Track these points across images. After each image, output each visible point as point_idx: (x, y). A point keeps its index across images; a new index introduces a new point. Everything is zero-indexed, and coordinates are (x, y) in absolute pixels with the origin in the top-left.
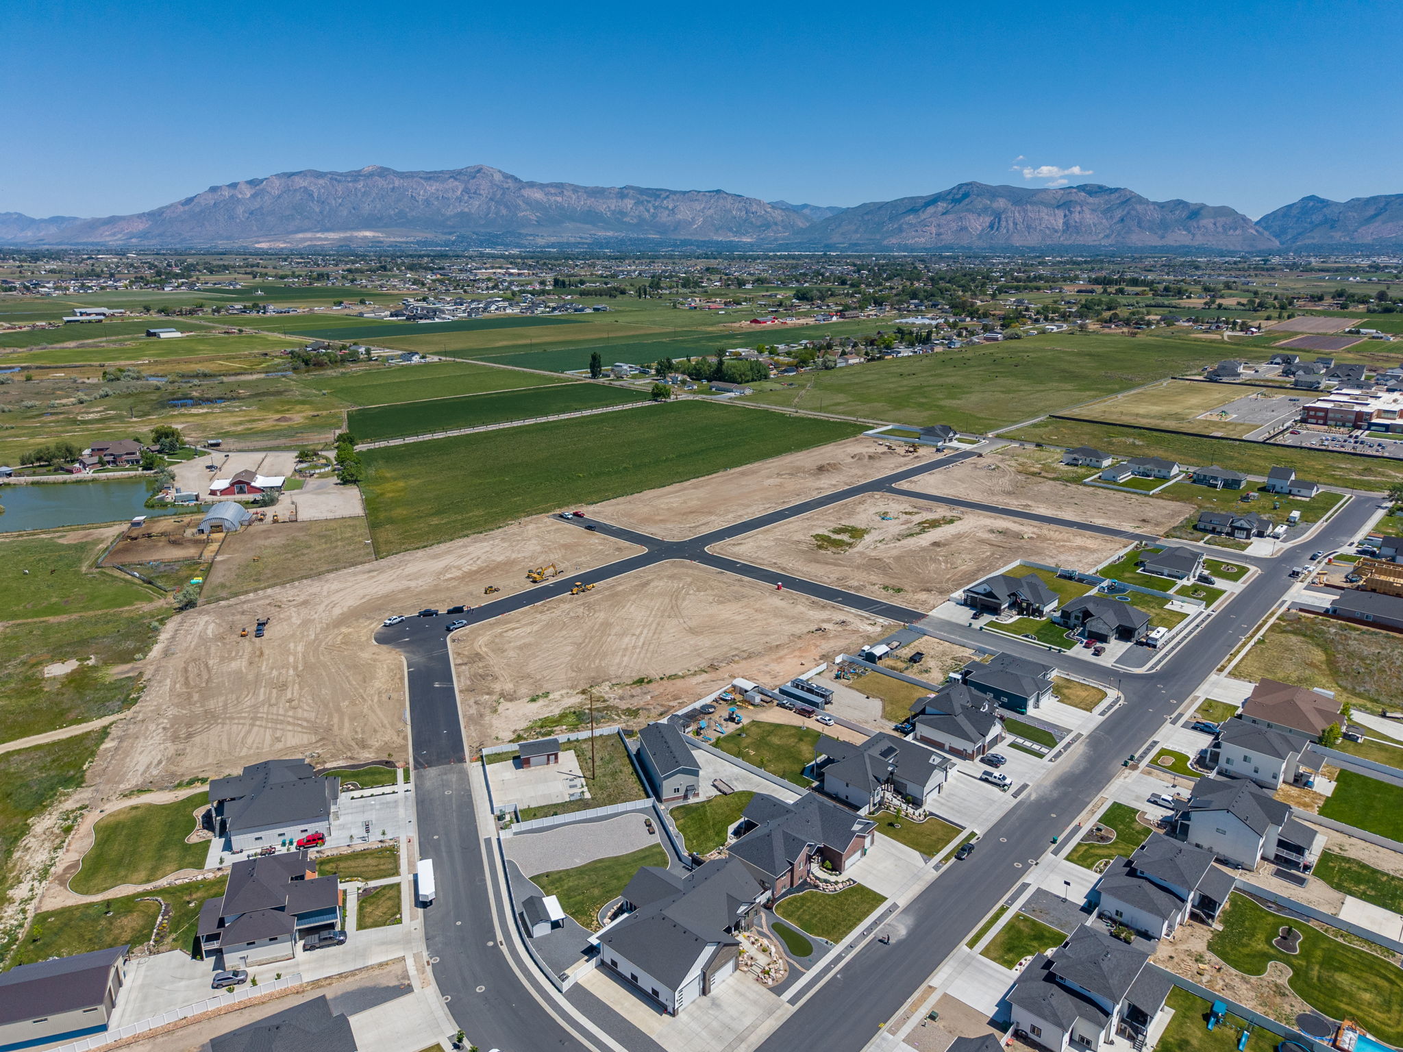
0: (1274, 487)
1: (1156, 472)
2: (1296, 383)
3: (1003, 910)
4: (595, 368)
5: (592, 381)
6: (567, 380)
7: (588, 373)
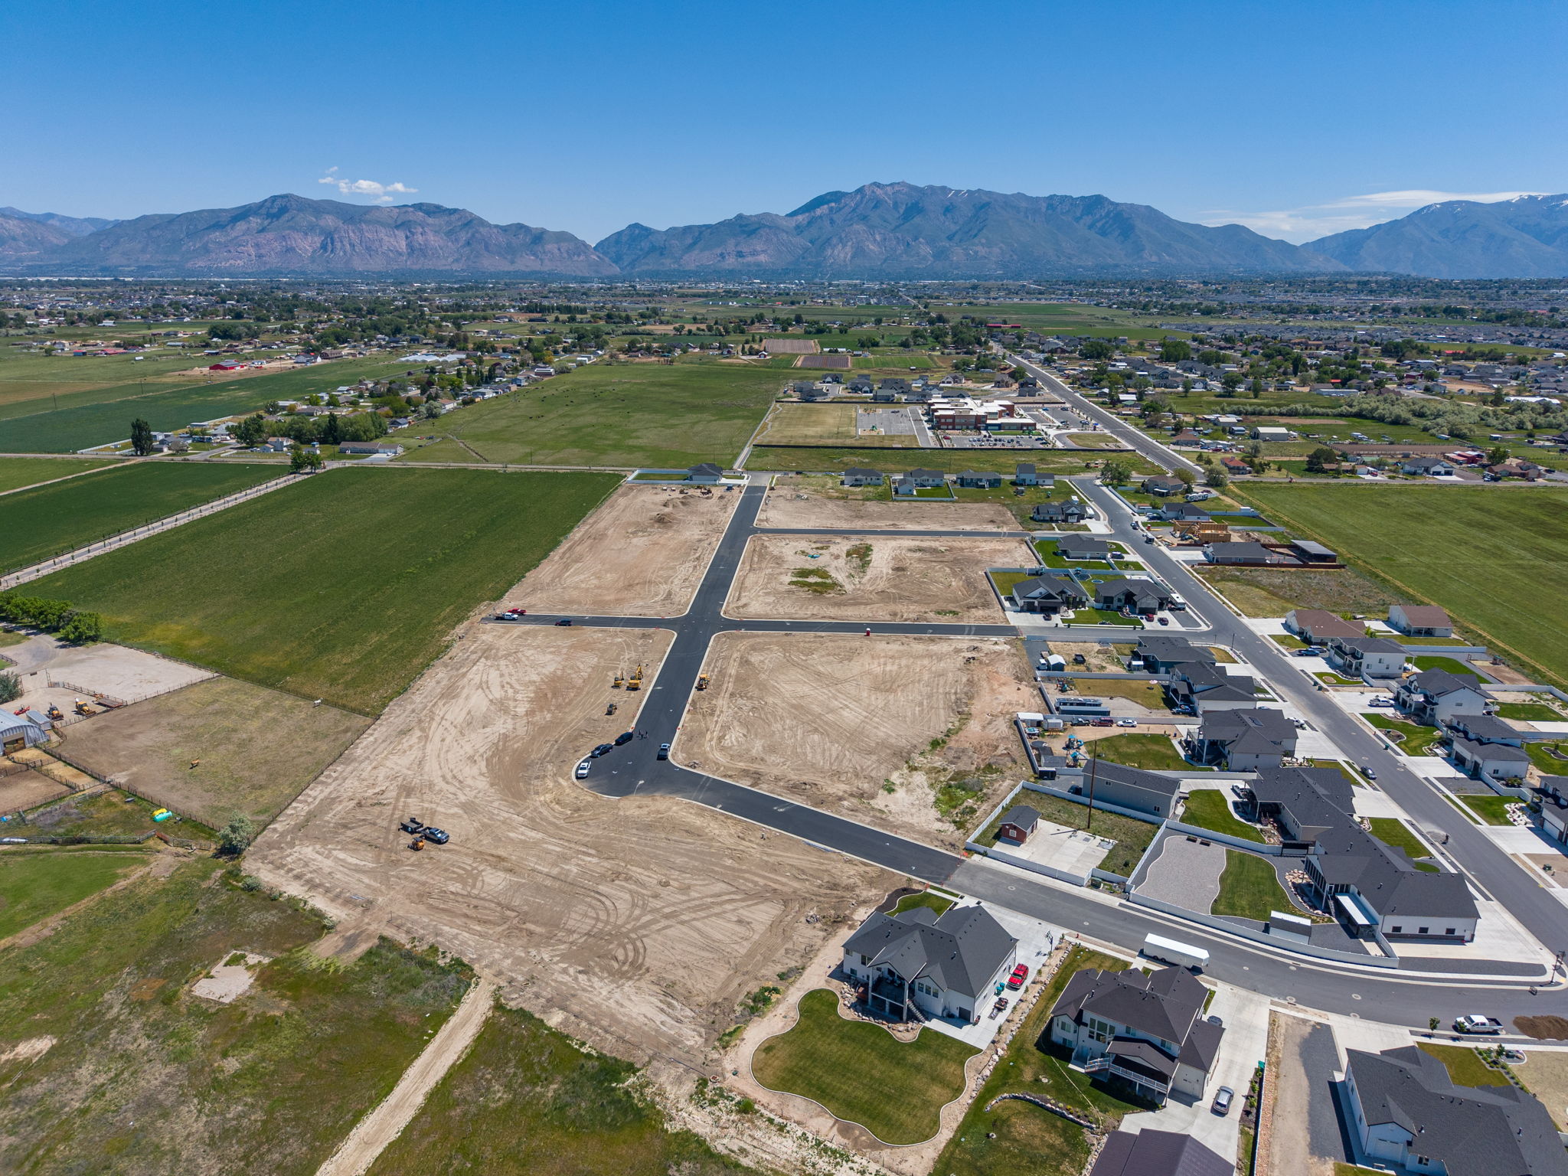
0: (1024, 480)
1: (931, 482)
2: (875, 398)
3: (1447, 797)
4: (141, 441)
5: (140, 460)
6: (93, 463)
7: (124, 447)
